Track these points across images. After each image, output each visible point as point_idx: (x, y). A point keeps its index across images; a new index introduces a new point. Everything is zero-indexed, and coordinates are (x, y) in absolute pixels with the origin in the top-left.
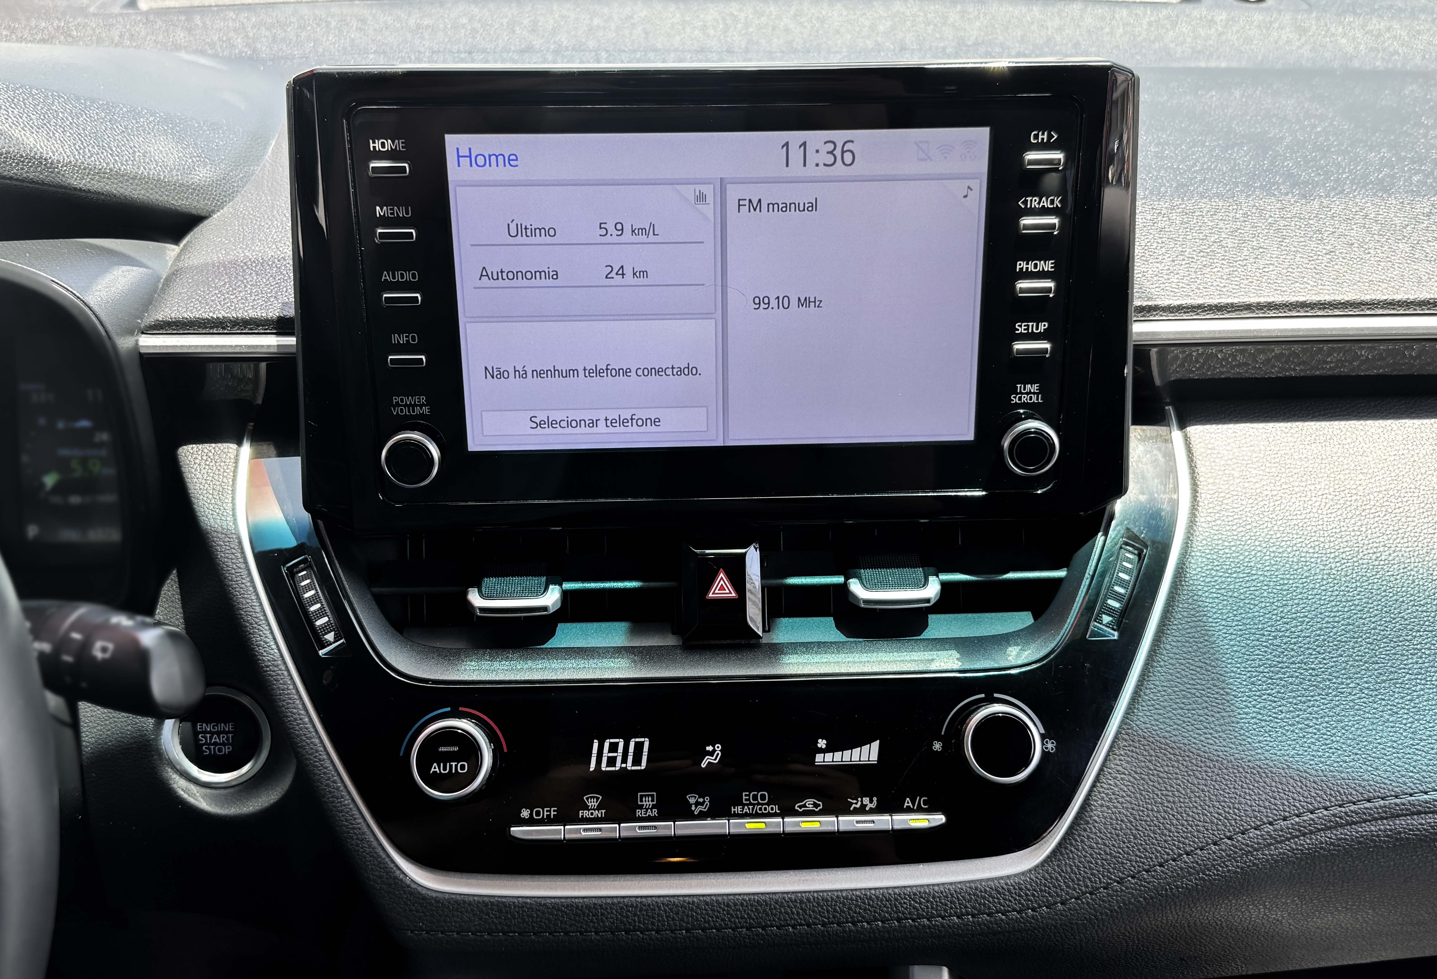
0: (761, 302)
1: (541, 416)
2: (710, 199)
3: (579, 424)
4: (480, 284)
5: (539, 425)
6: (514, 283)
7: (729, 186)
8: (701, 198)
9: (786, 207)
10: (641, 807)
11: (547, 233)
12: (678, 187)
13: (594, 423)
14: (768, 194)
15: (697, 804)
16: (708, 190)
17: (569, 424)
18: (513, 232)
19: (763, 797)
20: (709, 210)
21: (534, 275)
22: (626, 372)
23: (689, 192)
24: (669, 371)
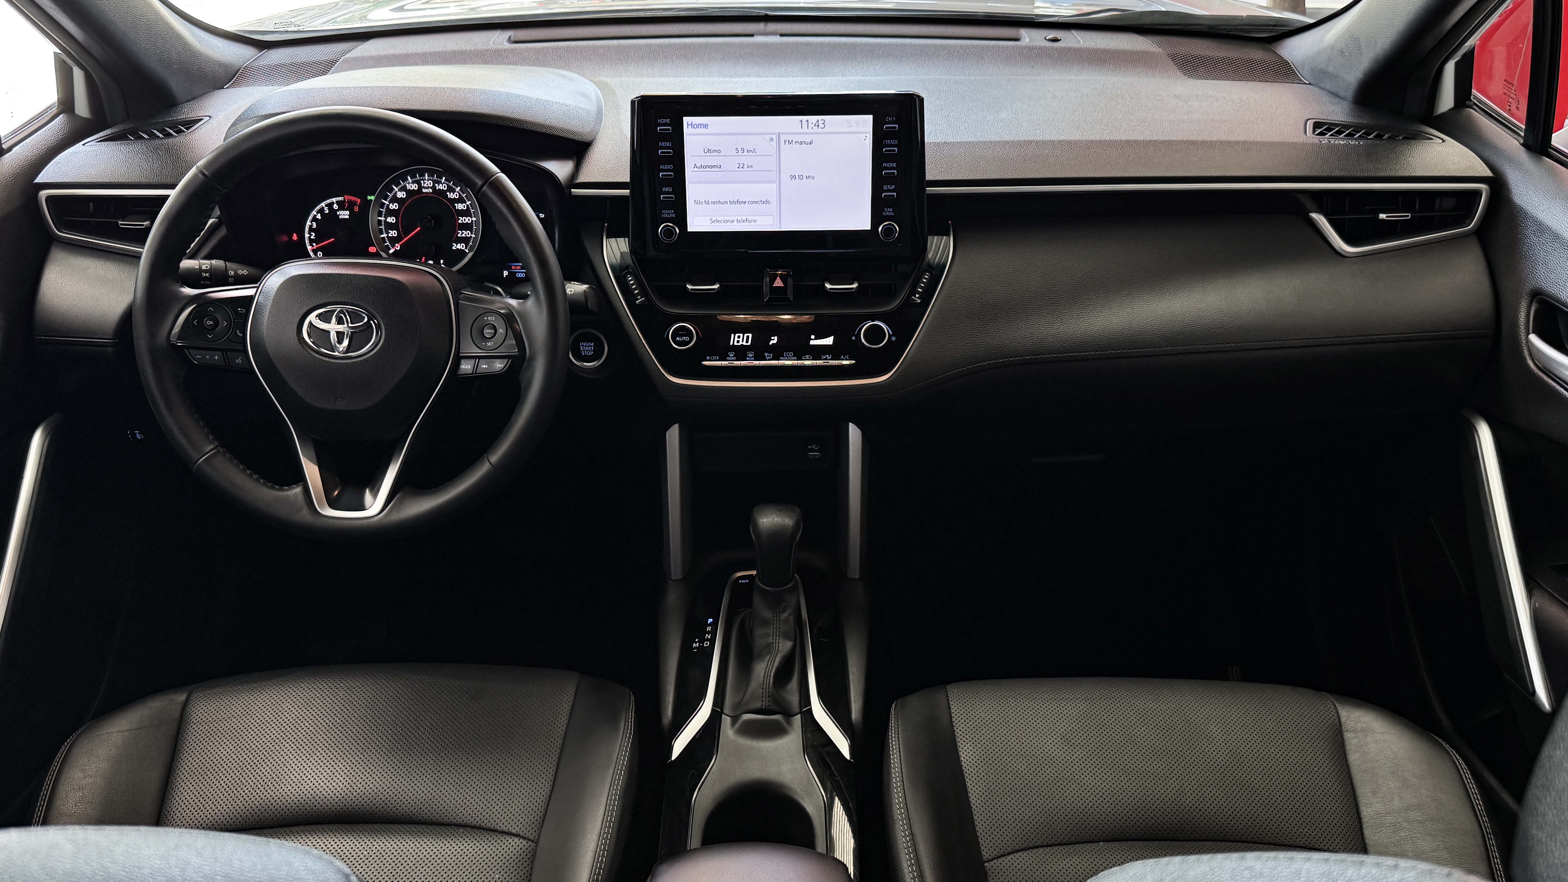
0: (793, 177)
1: (714, 219)
2: (775, 140)
3: (727, 221)
4: (694, 170)
5: (713, 222)
6: (706, 169)
7: (781, 136)
8: (772, 140)
9: (801, 143)
10: (748, 357)
11: (717, 152)
12: (763, 136)
13: (733, 221)
14: (795, 138)
15: (768, 356)
16: (774, 137)
17: (724, 222)
18: (706, 152)
19: (791, 354)
20: (774, 144)
21: (712, 167)
22: (745, 203)
23: (768, 137)
24: (760, 202)
